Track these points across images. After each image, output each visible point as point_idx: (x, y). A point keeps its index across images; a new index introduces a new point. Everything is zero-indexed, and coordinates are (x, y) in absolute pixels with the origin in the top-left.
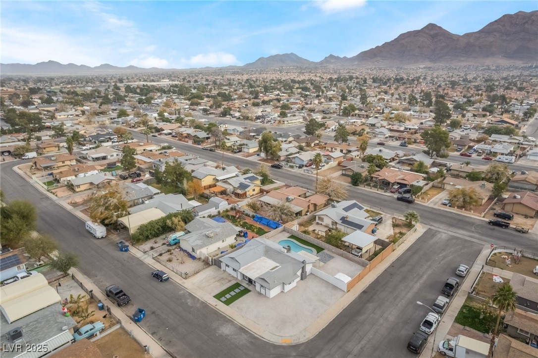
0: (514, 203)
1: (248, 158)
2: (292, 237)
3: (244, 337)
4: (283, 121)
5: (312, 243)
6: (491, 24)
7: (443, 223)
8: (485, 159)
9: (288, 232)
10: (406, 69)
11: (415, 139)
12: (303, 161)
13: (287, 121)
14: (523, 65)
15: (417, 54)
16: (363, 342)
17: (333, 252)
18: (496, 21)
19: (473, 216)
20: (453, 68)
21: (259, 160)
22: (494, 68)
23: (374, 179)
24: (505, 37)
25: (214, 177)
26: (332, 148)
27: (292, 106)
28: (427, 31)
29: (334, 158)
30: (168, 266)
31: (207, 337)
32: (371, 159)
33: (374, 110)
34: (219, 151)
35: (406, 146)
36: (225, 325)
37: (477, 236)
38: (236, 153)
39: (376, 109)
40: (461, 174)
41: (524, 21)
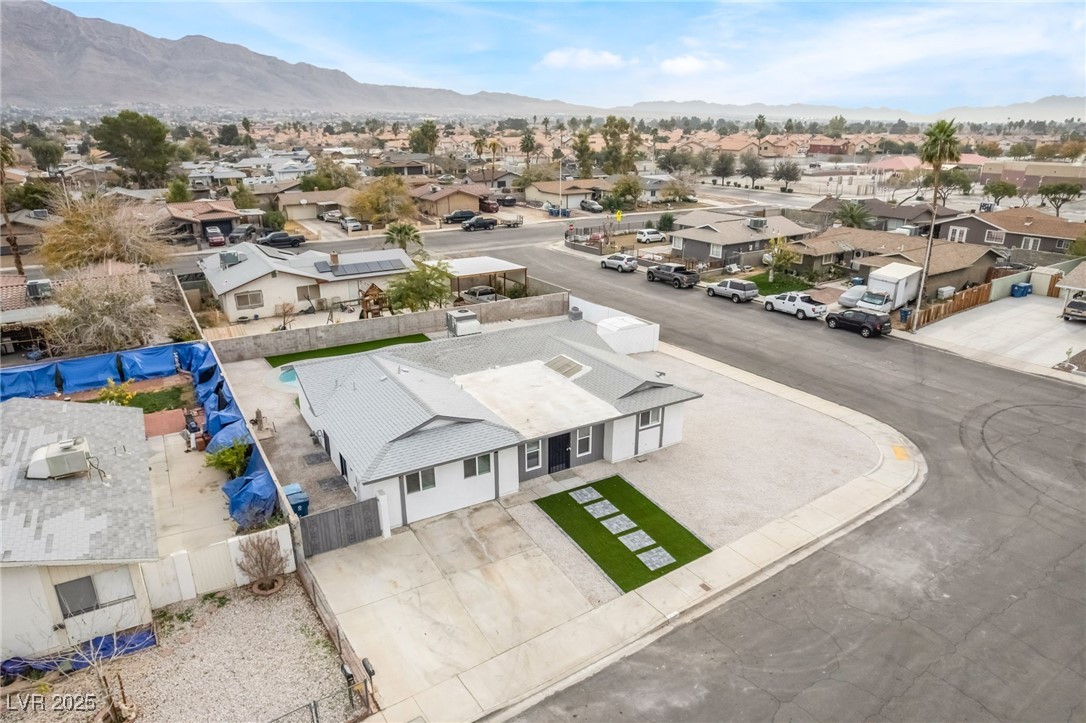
0: (448, 197)
2: (274, 360)
9: (241, 358)
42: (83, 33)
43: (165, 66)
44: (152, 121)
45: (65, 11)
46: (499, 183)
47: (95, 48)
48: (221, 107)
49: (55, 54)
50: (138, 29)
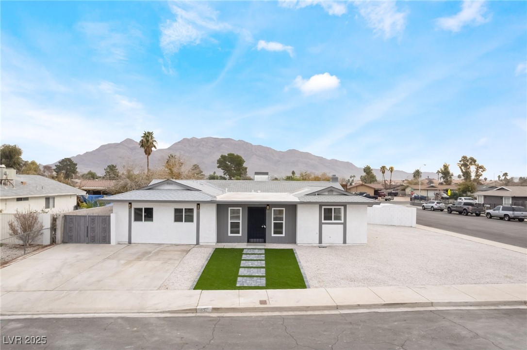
28: (126, 145)
41: (198, 144)
42: (253, 150)
44: (238, 157)
45: (249, 143)
50: (272, 148)
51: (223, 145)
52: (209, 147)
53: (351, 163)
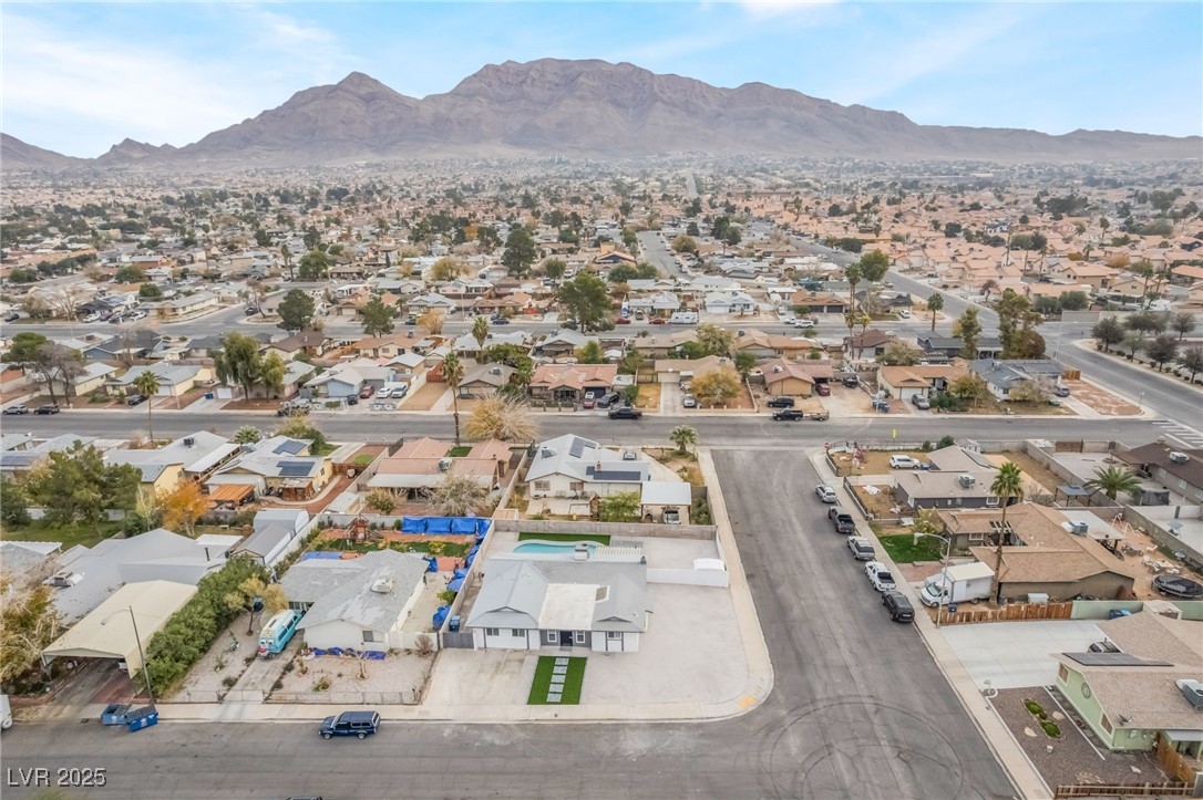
0: (782, 380)
1: (188, 410)
2: (523, 536)
3: (680, 735)
4: (174, 310)
5: (577, 533)
6: (467, 81)
7: (718, 435)
8: (655, 323)
9: (508, 530)
10: (331, 170)
11: (514, 307)
12: (352, 386)
13: (184, 308)
14: (539, 159)
15: (342, 138)
16: (842, 643)
17: (631, 535)
18: (475, 75)
19: (743, 415)
20: (424, 165)
21: (224, 408)
22: (496, 163)
23: (535, 392)
24: (497, 107)
25: (179, 469)
26: (376, 350)
27: (151, 272)
28: (351, 88)
29: (411, 368)
30: (334, 700)
31: (622, 775)
32: (501, 354)
33: (361, 259)
34: (71, 410)
35: (507, 323)
36: (622, 738)
37: (780, 441)
38: (135, 404)
39: (365, 258)
40: (657, 352)
41: (520, 79)
42: (656, 89)
43: (720, 115)
46: (877, 349)
47: (663, 102)
48: (763, 155)
49: (631, 110)
51: (582, 79)
52: (547, 86)
53: (902, 115)
